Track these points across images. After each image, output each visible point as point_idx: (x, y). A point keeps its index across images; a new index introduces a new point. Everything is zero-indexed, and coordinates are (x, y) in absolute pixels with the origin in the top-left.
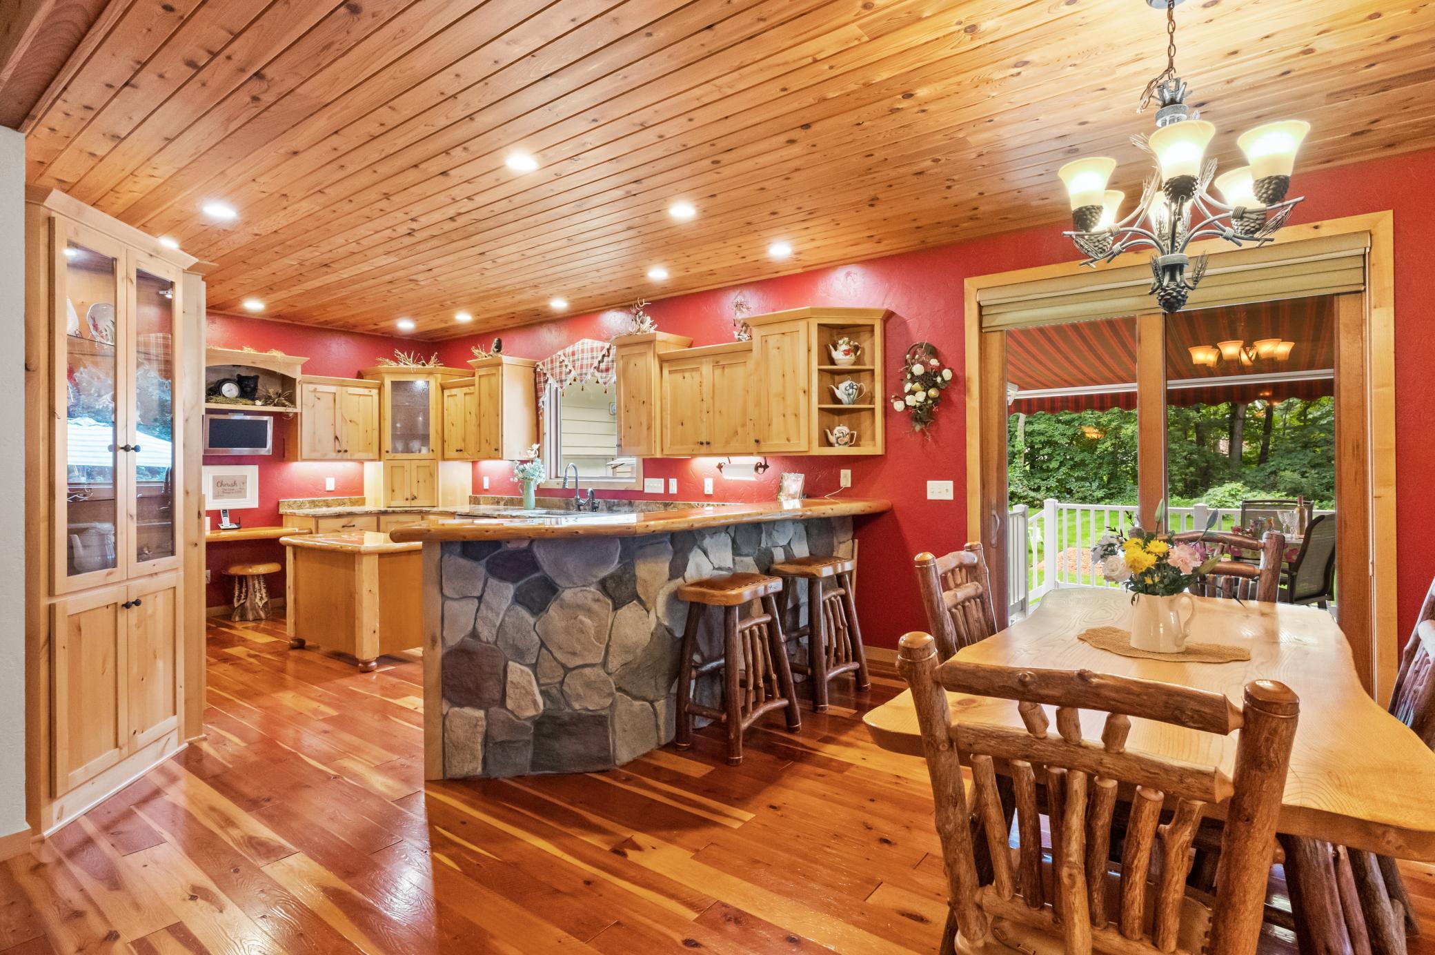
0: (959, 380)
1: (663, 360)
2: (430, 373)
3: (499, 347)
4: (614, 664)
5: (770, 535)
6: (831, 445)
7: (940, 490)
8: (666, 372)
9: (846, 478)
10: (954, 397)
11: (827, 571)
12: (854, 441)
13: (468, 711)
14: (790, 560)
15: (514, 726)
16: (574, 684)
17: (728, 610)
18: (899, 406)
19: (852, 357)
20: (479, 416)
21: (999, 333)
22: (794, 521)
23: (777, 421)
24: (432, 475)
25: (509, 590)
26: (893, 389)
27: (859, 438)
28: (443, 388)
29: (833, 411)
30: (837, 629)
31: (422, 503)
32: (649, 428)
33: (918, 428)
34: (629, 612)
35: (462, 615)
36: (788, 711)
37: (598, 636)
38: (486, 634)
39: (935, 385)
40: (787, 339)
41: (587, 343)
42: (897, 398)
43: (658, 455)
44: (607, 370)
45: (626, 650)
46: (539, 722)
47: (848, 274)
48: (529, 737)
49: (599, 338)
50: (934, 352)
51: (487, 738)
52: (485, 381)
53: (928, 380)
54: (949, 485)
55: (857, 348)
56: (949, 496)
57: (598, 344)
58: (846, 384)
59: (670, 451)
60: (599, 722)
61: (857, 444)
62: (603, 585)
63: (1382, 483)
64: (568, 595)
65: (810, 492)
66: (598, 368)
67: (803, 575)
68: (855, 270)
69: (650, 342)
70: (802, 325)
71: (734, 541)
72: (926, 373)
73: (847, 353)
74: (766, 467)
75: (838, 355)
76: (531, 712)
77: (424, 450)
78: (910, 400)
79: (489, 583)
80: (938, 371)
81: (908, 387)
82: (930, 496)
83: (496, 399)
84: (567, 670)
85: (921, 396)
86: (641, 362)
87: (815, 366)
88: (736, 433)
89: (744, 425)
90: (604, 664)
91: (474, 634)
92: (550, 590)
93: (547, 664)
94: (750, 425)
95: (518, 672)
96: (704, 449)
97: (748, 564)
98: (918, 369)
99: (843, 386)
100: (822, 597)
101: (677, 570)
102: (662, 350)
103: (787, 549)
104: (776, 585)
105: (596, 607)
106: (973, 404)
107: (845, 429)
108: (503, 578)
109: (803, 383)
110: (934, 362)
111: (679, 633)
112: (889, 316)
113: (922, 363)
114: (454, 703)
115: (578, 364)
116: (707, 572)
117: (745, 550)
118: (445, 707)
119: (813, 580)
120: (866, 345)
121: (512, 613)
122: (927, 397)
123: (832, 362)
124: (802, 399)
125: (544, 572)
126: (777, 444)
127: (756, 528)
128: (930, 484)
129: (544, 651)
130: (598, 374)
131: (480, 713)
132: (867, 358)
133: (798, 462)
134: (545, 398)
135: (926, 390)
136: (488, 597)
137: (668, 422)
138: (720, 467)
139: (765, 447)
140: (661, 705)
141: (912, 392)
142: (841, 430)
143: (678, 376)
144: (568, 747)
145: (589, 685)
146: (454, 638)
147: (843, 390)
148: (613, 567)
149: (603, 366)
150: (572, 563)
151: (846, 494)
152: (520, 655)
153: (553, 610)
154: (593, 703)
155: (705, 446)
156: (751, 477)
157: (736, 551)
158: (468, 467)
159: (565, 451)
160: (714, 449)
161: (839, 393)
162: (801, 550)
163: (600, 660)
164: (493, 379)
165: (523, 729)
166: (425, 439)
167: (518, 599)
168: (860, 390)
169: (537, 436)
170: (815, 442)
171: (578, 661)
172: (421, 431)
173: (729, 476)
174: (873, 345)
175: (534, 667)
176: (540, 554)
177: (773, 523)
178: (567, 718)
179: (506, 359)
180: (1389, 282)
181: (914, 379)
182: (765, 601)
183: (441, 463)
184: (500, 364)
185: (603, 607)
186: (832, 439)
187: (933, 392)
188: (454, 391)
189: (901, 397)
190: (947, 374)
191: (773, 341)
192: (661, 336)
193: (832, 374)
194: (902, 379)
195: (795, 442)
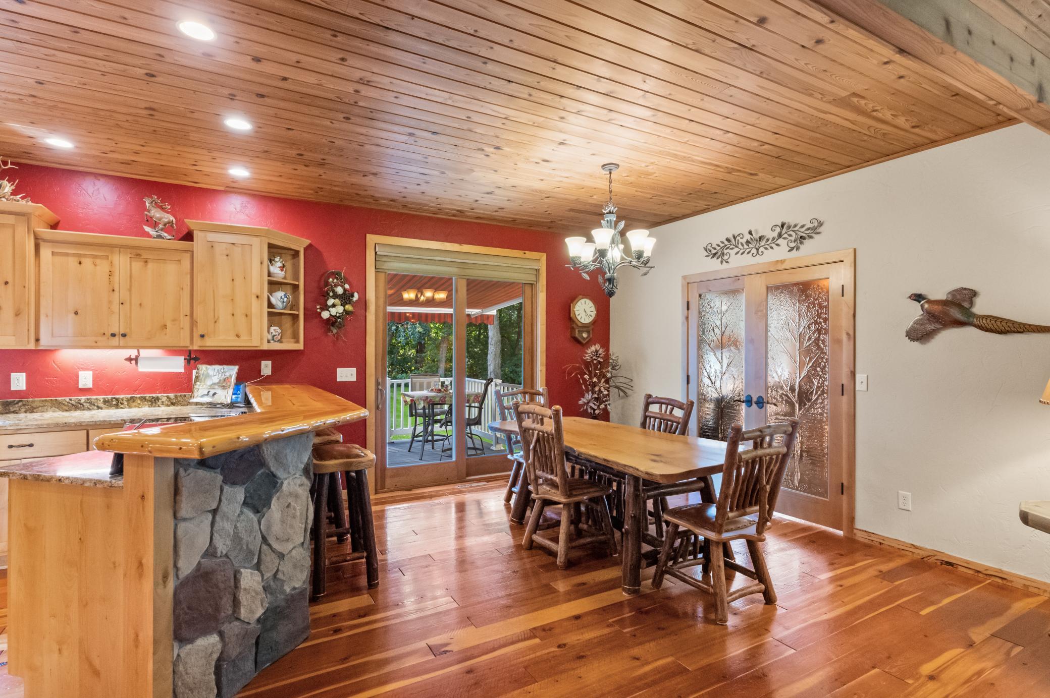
0: (363, 302)
1: (41, 239)
7: (346, 375)
8: (45, 252)
9: (266, 368)
10: (361, 313)
13: (202, 642)
15: (246, 634)
16: (285, 569)
18: (324, 315)
21: (383, 274)
25: (239, 493)
26: (320, 302)
27: (283, 336)
32: (19, 313)
33: (334, 331)
35: (197, 536)
38: (221, 546)
39: (349, 303)
40: (237, 249)
42: (323, 309)
46: (264, 620)
48: (253, 640)
51: (219, 663)
53: (345, 299)
54: (353, 371)
56: (353, 378)
58: (281, 293)
61: (280, 342)
63: (542, 365)
64: (285, 486)
69: (23, 216)
70: (255, 241)
72: (344, 294)
73: (282, 270)
75: (275, 270)
76: (260, 612)
78: (333, 311)
79: (225, 491)
80: (351, 294)
81: (331, 302)
82: (339, 379)
84: (281, 557)
85: (340, 309)
87: (266, 277)
88: (165, 326)
89: (176, 320)
91: (210, 552)
92: (272, 484)
93: (267, 559)
94: (183, 320)
95: (246, 578)
96: (116, 341)
98: (339, 290)
99: (278, 295)
102: (36, 227)
105: (300, 491)
106: (371, 318)
108: (234, 483)
109: (256, 289)
110: (348, 287)
114: (186, 641)
118: (177, 651)
121: (242, 517)
122: (345, 310)
124: (255, 302)
125: (269, 469)
126: (225, 339)
128: (340, 371)
129: (265, 547)
131: (215, 638)
135: (344, 305)
136: (222, 507)
137: (49, 308)
138: (131, 359)
139: (210, 342)
141: (334, 306)
143: (71, 262)
144: (282, 631)
145: (296, 565)
146: (189, 564)
147: (278, 298)
150: (288, 454)
151: (266, 382)
152: (247, 559)
153: (275, 504)
155: (119, 339)
160: (131, 341)
161: (273, 300)
165: (251, 634)
167: (247, 502)
168: (289, 299)
170: (265, 339)
171: (290, 546)
175: (258, 567)
176: (268, 453)
178: (283, 604)
180: (545, 283)
181: (336, 296)
185: (305, 490)
187: (349, 308)
189: (326, 308)
190: (356, 297)
191: (220, 248)
194: (326, 296)
195: (244, 337)
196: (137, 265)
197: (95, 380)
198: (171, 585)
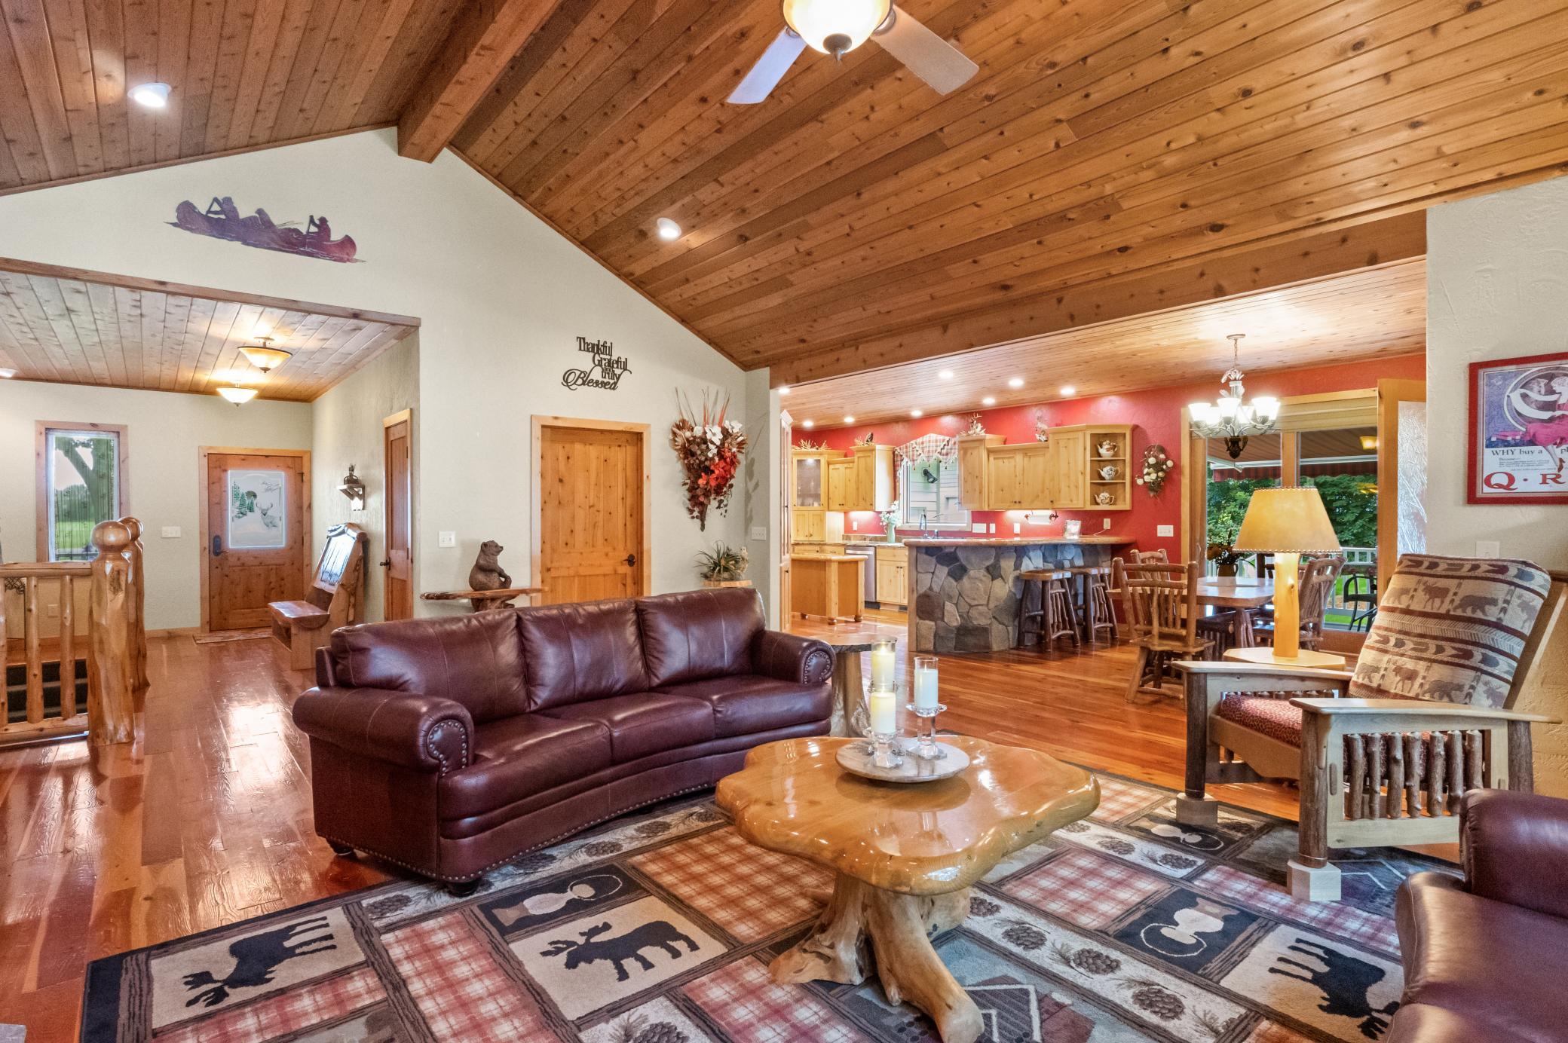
0: (1177, 466)
1: (990, 452)
2: (821, 454)
3: (871, 438)
4: (992, 605)
5: (1062, 553)
6: (1098, 504)
7: (1165, 531)
8: (991, 458)
9: (1107, 523)
10: (1175, 476)
11: (1094, 571)
12: (1112, 502)
13: (928, 622)
14: (1073, 566)
15: (948, 629)
16: (974, 613)
17: (1044, 583)
18: (1140, 482)
19: (1111, 452)
20: (858, 482)
21: (1202, 440)
22: (1076, 545)
23: (1064, 489)
24: (822, 520)
25: (946, 570)
26: (1137, 472)
27: (1116, 500)
28: (829, 464)
29: (1099, 484)
30: (1100, 604)
31: (815, 538)
32: (980, 492)
33: (1152, 494)
34: (998, 582)
35: (926, 581)
36: (1073, 637)
37: (985, 592)
38: (936, 588)
39: (1162, 470)
40: (1071, 442)
41: (933, 436)
42: (1139, 477)
43: (986, 509)
44: (947, 454)
45: (997, 599)
46: (959, 629)
47: (1110, 401)
48: (953, 635)
49: (941, 433)
50: (1162, 450)
51: (936, 634)
52: (862, 460)
53: (1158, 467)
54: (1171, 527)
55: (1115, 446)
56: (1171, 534)
57: (942, 437)
58: (1108, 468)
59: (994, 507)
60: (984, 631)
61: (1114, 504)
62: (988, 569)
64: (972, 573)
65: (1084, 532)
66: (940, 453)
67: (1081, 573)
68: (1113, 398)
69: (981, 441)
70: (1080, 434)
71: (1044, 555)
72: (1157, 463)
73: (1108, 450)
74: (1056, 517)
75: (1103, 451)
76: (955, 624)
77: (816, 504)
78: (1147, 478)
79: (937, 566)
80: (1164, 462)
81: (1146, 471)
82: (1159, 535)
83: (870, 473)
84: (971, 606)
85: (1153, 476)
86: (975, 452)
87: (1088, 458)
88: (1038, 496)
89: (1043, 492)
90: (988, 605)
91: (931, 588)
92: (964, 570)
93: (962, 603)
94: (1047, 492)
95: (949, 607)
96: (1017, 505)
97: (1051, 566)
98: (1152, 460)
99: (1105, 469)
100: (1092, 585)
101: (1017, 566)
102: (989, 446)
103: (1072, 561)
104: (1068, 575)
105: (984, 579)
106: (1185, 481)
107: (1106, 495)
108: (942, 564)
109: (1080, 468)
110: (1162, 456)
111: (1019, 596)
112: (1135, 429)
113: (1156, 457)
114: (921, 618)
115: (926, 450)
116: (1031, 568)
117: (1050, 560)
118: (918, 620)
119: (1086, 576)
120: (1121, 445)
121: (947, 580)
122: (1158, 477)
123: (1099, 455)
124: (1080, 477)
125: (961, 562)
126: (1065, 503)
127: (1056, 548)
128: (1159, 527)
129: (961, 597)
130: (941, 457)
131: (933, 623)
132: (1121, 452)
133: (1076, 514)
134: (901, 472)
135: (1157, 472)
136: (937, 572)
137: (993, 488)
138: (1027, 517)
139: (1056, 505)
140: (1010, 629)
141: (1148, 474)
142: (1104, 495)
143: (1000, 462)
144: (971, 640)
145: (981, 614)
146: (922, 590)
147: (1106, 472)
148: (991, 562)
149: (944, 451)
150: (974, 558)
151: (1107, 533)
152: (950, 598)
153: (965, 580)
154: (983, 622)
155: (1018, 504)
156: (1047, 523)
157: (1045, 560)
158: (841, 516)
159: (912, 505)
160: (1023, 506)
161: (1103, 474)
162: (1079, 562)
163: (985, 602)
164: (868, 459)
165: (951, 631)
166: (817, 497)
167: (950, 574)
168: (1117, 472)
169: (895, 496)
170: (1088, 503)
171: (976, 603)
172: (813, 492)
173: (1032, 522)
174: (1125, 444)
175: (956, 604)
176: (960, 554)
177: (1064, 545)
178: (970, 628)
179: (878, 447)
181: (1149, 466)
182: (1061, 581)
183: (827, 513)
184: (873, 450)
185: (987, 579)
186: (1099, 500)
187: (1161, 474)
188: (837, 466)
189: (1142, 476)
190: (1170, 463)
191: (1062, 443)
192: (989, 436)
193: (1098, 462)
194: (1142, 465)
195: (1075, 502)
196: (1026, 459)
197: (1022, 528)
198: (915, 596)
